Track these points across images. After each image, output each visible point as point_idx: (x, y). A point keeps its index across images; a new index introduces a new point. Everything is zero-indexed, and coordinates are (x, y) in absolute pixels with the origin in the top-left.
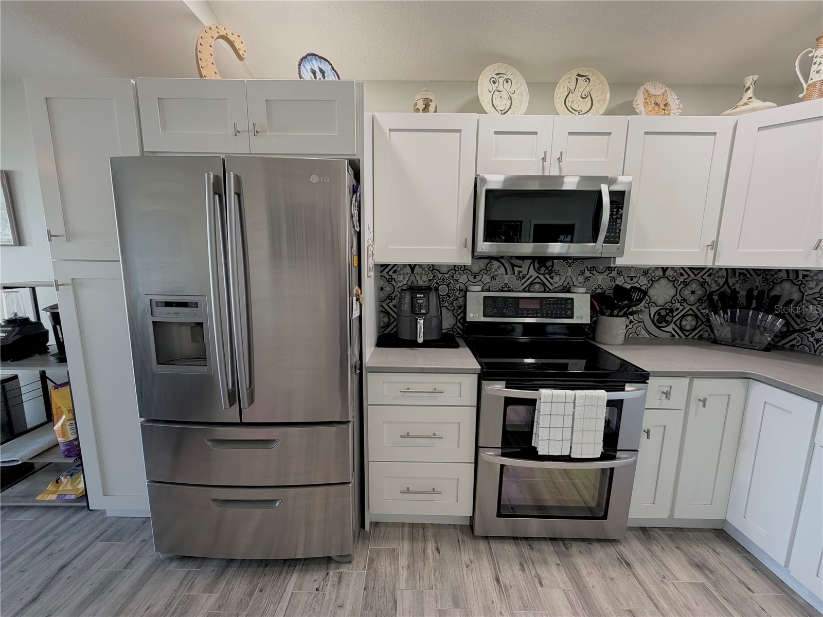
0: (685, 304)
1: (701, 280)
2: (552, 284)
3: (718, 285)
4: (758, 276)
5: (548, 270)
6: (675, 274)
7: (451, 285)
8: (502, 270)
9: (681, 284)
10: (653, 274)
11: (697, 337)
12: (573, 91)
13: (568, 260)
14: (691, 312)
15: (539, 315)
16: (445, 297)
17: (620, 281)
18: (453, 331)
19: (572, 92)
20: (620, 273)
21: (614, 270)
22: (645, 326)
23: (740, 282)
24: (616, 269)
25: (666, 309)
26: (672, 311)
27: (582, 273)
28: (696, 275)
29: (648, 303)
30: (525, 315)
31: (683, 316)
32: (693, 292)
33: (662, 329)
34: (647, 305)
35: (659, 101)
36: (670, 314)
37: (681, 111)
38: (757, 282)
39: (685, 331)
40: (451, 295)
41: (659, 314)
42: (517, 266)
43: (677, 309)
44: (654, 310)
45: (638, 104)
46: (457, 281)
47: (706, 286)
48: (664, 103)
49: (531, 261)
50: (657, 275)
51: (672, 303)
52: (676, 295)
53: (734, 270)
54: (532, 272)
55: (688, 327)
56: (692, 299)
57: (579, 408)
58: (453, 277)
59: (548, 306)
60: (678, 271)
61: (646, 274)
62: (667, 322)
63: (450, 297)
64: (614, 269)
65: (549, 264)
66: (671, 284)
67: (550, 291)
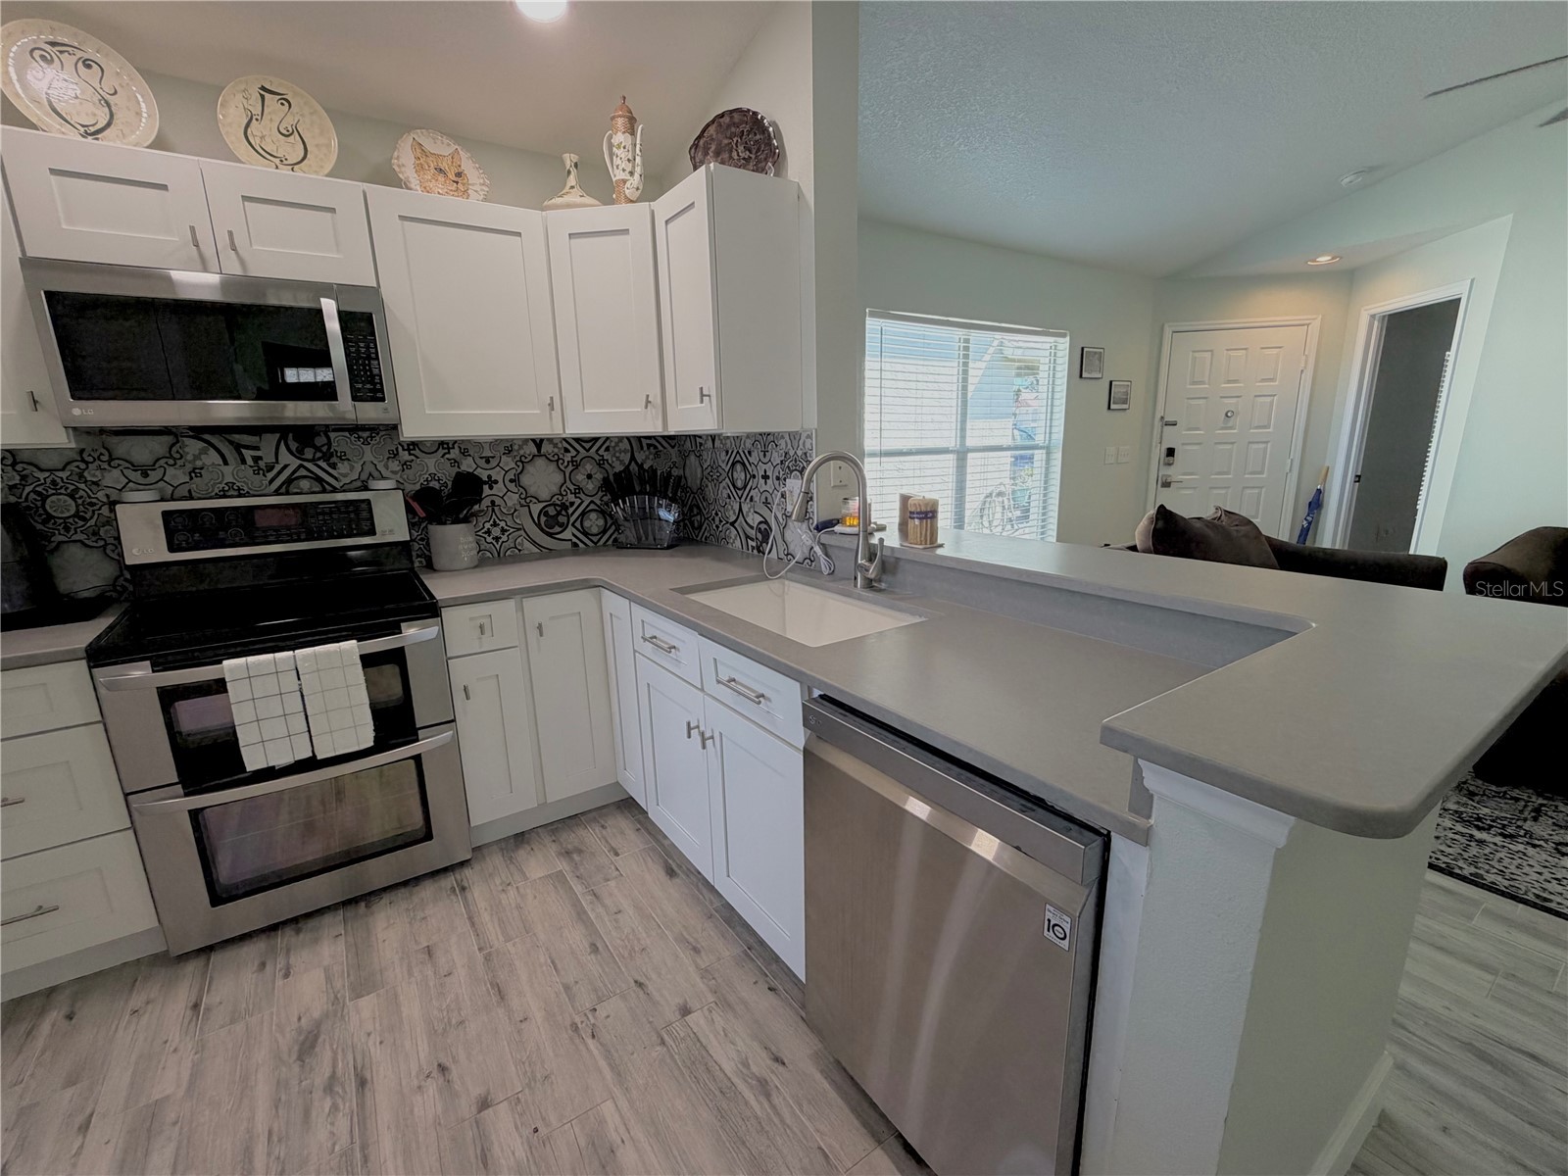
0: (582, 496)
1: (597, 458)
2: (336, 479)
3: (622, 462)
4: (673, 447)
5: (321, 451)
6: (556, 450)
7: (81, 493)
8: (213, 457)
9: (568, 464)
10: (522, 452)
11: (610, 542)
12: (259, 118)
13: (360, 433)
14: (592, 507)
15: (303, 536)
16: (71, 520)
17: (467, 466)
18: (115, 590)
19: (257, 120)
20: (465, 453)
21: (453, 448)
22: (528, 535)
23: (651, 457)
24: (456, 446)
25: (555, 505)
26: (564, 507)
27: (395, 455)
28: (588, 451)
29: (525, 499)
30: (272, 538)
31: (583, 514)
32: (589, 477)
33: (557, 536)
34: (523, 502)
35: (444, 166)
36: (563, 513)
37: (487, 189)
38: (674, 456)
39: (592, 535)
40: (88, 516)
41: (546, 514)
42: (247, 447)
43: (572, 504)
44: (536, 508)
45: (403, 165)
46: (96, 484)
47: (606, 466)
48: (454, 170)
49: (278, 435)
50: (528, 452)
51: (561, 494)
52: (565, 482)
53: (639, 439)
54: (285, 457)
55: (595, 530)
56: (590, 486)
57: (307, 676)
58: (81, 476)
59: (321, 518)
60: (560, 445)
61: (510, 452)
62: (561, 525)
63: (84, 519)
64: (453, 444)
65: (320, 441)
66: (553, 466)
67: (335, 490)
